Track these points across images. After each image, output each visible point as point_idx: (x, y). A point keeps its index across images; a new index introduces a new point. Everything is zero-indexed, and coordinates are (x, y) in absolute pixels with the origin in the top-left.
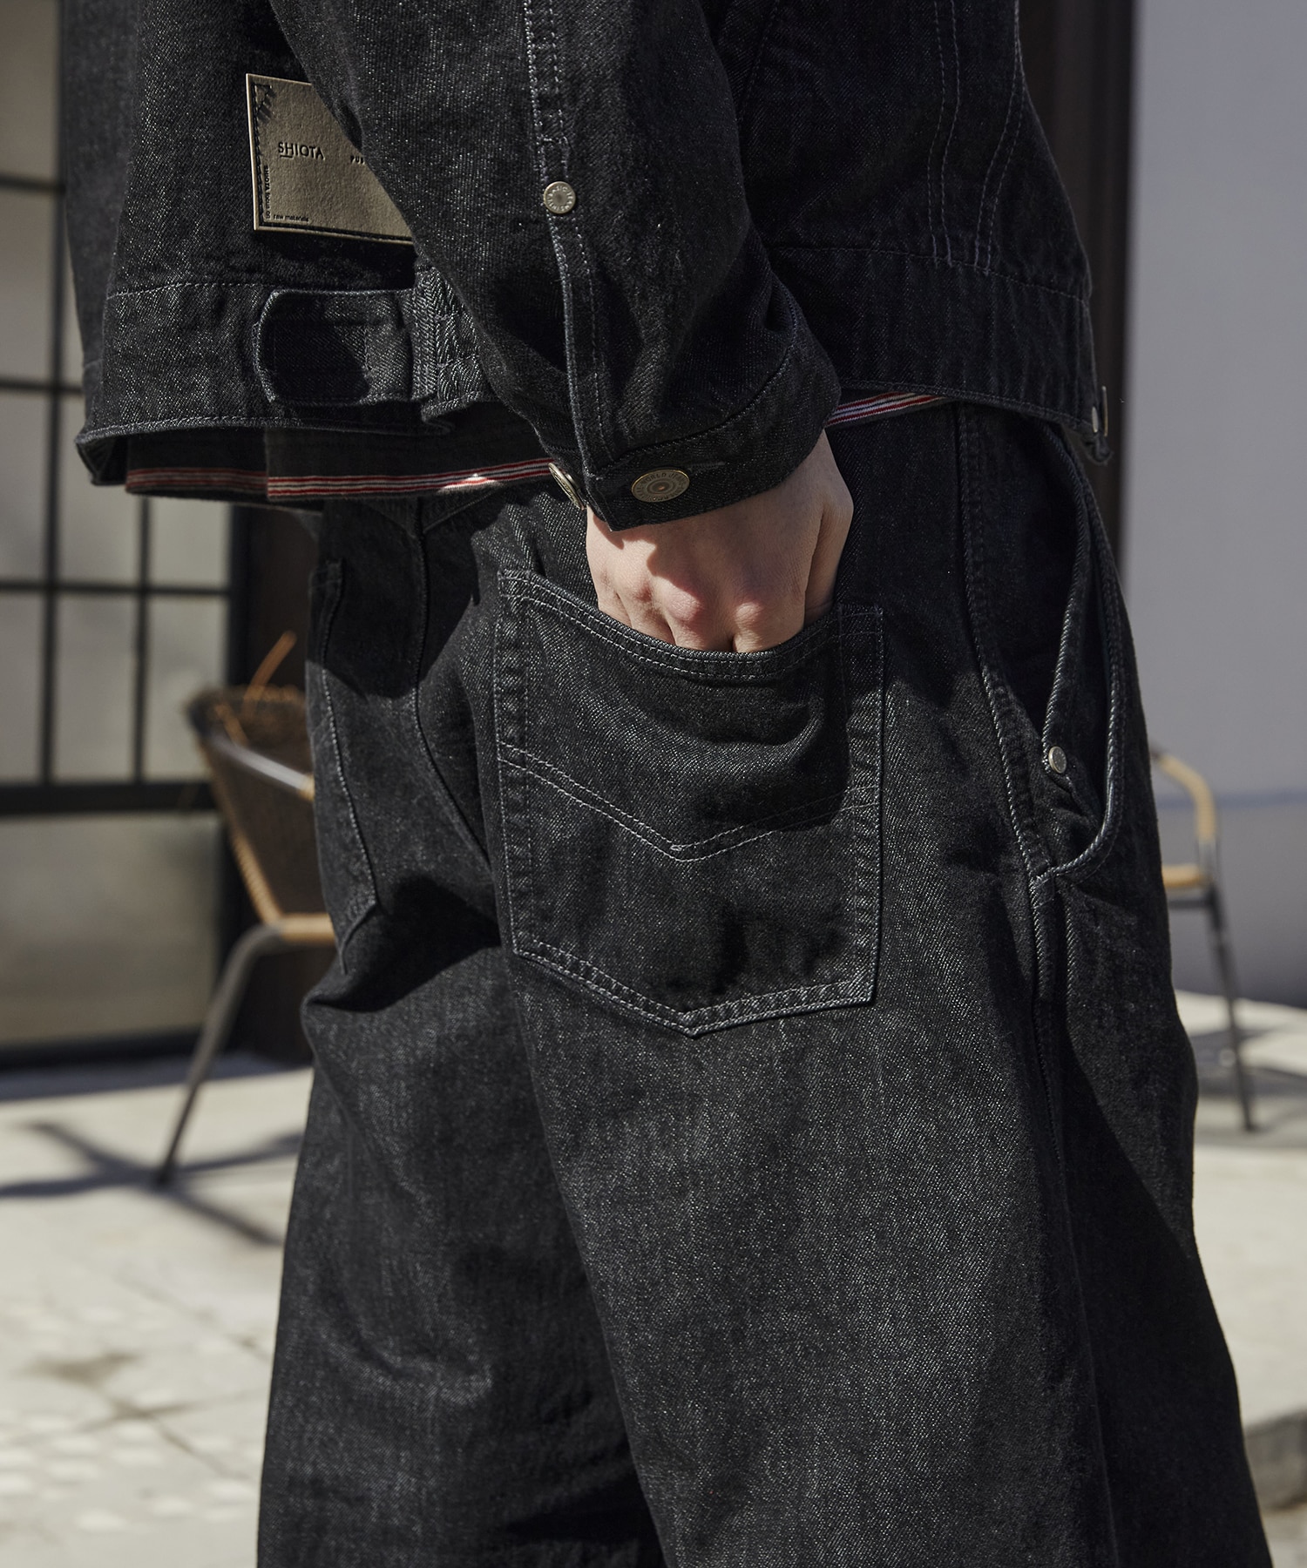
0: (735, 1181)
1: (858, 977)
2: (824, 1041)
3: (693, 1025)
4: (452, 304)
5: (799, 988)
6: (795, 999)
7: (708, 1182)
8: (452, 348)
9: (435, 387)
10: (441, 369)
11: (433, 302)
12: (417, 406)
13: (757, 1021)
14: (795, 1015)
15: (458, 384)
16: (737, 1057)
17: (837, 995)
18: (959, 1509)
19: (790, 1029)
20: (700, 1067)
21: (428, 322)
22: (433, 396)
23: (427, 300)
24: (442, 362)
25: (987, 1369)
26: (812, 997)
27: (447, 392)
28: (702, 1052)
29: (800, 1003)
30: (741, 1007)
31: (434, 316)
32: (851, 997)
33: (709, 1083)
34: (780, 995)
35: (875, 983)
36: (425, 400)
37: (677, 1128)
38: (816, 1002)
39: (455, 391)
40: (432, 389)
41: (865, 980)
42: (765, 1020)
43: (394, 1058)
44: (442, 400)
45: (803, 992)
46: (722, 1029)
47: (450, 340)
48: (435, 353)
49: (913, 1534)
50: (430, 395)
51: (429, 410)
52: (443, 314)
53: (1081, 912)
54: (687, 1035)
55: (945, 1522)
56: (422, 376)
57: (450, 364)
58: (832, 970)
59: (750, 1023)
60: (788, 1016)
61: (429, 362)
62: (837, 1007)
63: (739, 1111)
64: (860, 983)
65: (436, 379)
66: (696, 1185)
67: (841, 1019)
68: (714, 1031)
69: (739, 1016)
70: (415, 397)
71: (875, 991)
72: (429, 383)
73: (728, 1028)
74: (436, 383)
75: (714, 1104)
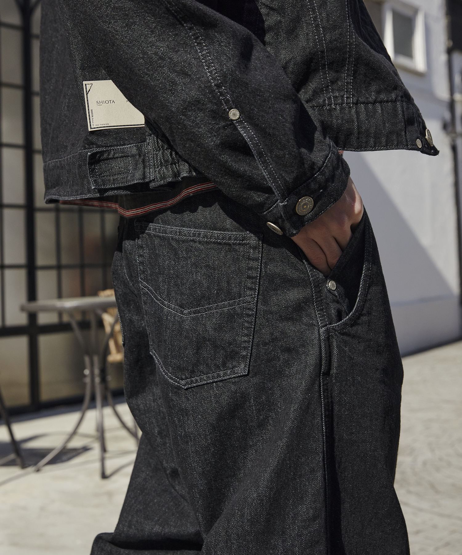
0: (202, 439)
1: (243, 366)
2: (229, 390)
3: (185, 385)
4: (161, 148)
5: (220, 372)
6: (219, 376)
7: (194, 439)
8: (161, 163)
9: (154, 177)
10: (157, 170)
11: (153, 147)
12: (148, 184)
13: (206, 384)
14: (219, 381)
15: (163, 176)
16: (200, 397)
17: (234, 373)
18: (259, 543)
19: (218, 386)
20: (188, 399)
21: (151, 154)
22: (154, 180)
23: (150, 146)
24: (157, 168)
25: (273, 497)
26: (225, 374)
27: (159, 178)
28: (189, 394)
29: (221, 377)
30: (201, 379)
31: (153, 152)
32: (240, 373)
33: (191, 405)
34: (213, 375)
35: (249, 368)
36: (151, 181)
37: (183, 420)
38: (226, 376)
39: (163, 178)
40: (153, 178)
41: (245, 367)
42: (209, 383)
43: (140, 408)
44: (157, 181)
45: (221, 373)
46: (194, 387)
47: (161, 160)
48: (154, 165)
49: (243, 550)
50: (153, 179)
51: (152, 185)
52: (157, 151)
53: (339, 342)
54: (183, 389)
55: (254, 547)
56: (149, 173)
57: (160, 169)
58: (232, 364)
59: (204, 384)
60: (216, 382)
61: (152, 168)
62: (234, 377)
63: (201, 415)
64: (243, 368)
65: (155, 174)
66: (191, 440)
67: (235, 382)
68: (192, 387)
69: (200, 382)
70: (147, 180)
71: (249, 370)
72: (152, 175)
73: (197, 386)
74: (155, 175)
75: (193, 413)
